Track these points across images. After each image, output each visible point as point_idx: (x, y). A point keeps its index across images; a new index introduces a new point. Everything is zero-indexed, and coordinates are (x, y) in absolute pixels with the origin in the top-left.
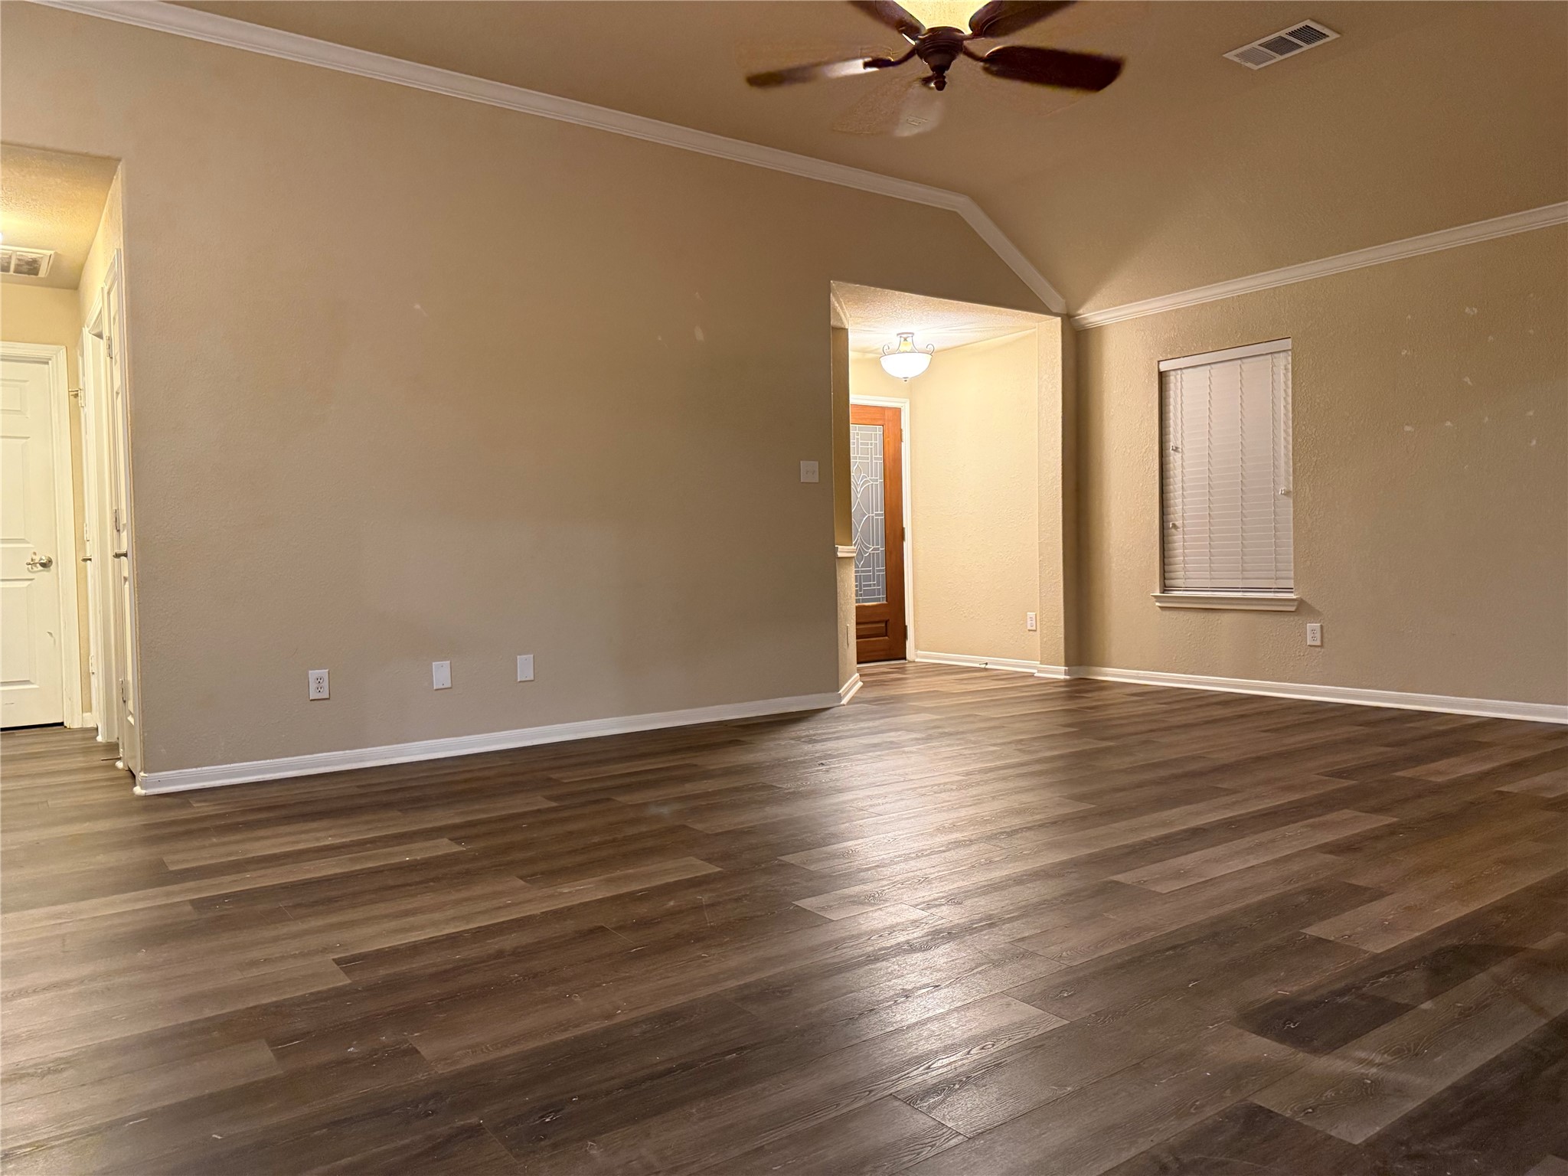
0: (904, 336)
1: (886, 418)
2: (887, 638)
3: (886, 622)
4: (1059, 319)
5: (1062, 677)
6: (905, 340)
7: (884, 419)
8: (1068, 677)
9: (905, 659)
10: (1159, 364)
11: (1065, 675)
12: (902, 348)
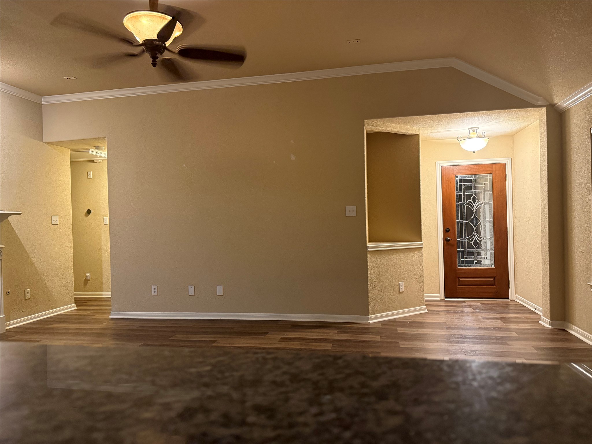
0: (474, 130)
1: (494, 169)
2: (495, 286)
3: (495, 278)
4: (545, 108)
5: (547, 326)
6: (474, 131)
7: (493, 171)
8: (551, 327)
9: (508, 298)
10: (591, 130)
11: (549, 325)
12: (472, 136)
